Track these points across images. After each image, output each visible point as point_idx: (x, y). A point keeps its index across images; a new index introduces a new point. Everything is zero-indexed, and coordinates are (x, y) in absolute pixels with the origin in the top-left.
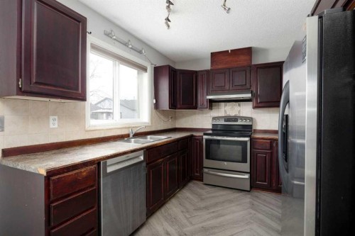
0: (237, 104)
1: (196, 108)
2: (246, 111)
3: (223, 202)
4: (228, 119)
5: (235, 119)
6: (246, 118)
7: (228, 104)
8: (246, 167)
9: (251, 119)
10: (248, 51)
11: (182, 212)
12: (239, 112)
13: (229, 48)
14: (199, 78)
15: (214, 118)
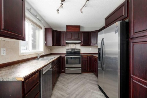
0: (75, 44)
1: (61, 45)
2: (78, 47)
3: (75, 79)
4: (72, 49)
5: (74, 49)
6: (78, 49)
7: (72, 44)
8: (80, 65)
9: (79, 49)
10: (79, 27)
11: (63, 86)
12: (76, 47)
13: (73, 25)
14: (62, 34)
15: (67, 49)
